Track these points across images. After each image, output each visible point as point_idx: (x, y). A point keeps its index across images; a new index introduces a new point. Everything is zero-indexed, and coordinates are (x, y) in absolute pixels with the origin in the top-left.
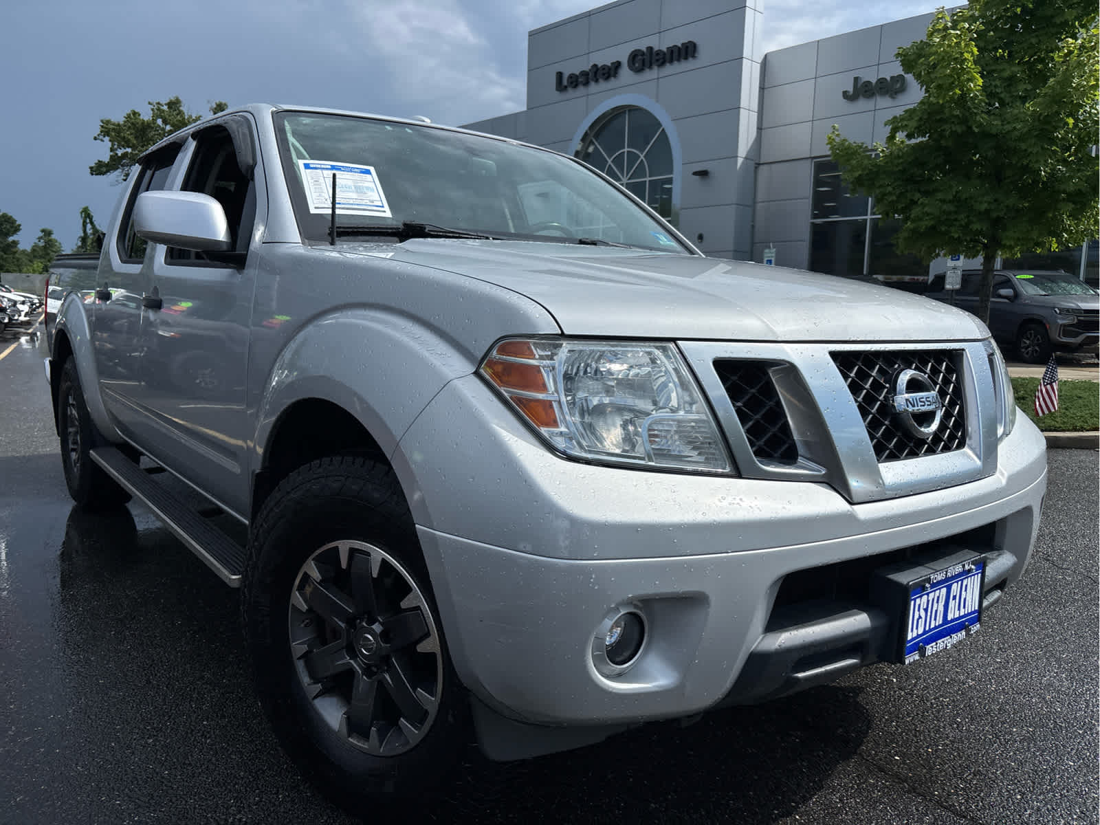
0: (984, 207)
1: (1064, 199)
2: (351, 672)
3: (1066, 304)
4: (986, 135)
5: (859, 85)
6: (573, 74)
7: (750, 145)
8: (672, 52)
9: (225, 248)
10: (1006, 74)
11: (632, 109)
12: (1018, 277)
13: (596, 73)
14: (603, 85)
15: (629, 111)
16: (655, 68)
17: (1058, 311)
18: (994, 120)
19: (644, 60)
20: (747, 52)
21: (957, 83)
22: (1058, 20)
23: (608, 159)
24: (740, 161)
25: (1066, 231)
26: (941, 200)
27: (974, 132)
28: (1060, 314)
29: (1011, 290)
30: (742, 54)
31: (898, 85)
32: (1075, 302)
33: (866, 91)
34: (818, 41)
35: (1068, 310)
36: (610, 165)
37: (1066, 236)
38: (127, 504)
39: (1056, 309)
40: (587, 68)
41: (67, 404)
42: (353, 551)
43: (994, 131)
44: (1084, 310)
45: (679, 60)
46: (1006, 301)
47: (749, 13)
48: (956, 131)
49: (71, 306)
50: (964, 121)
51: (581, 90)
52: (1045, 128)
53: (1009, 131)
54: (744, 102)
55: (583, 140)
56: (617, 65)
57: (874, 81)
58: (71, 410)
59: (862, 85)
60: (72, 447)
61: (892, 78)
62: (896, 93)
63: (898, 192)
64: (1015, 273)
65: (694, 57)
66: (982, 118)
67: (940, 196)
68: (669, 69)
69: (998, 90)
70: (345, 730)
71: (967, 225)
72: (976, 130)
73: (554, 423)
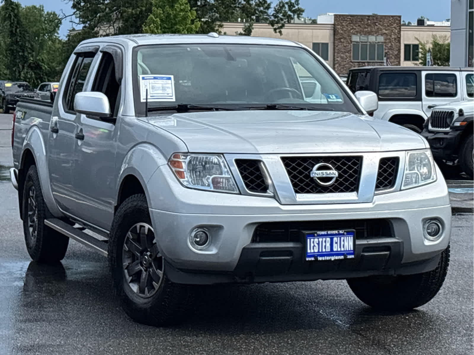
2: (141, 271)
9: (108, 116)
38: (61, 261)
41: (28, 196)
42: (141, 226)
49: (33, 134)
58: (31, 200)
60: (31, 224)
70: (138, 292)
73: (184, 178)
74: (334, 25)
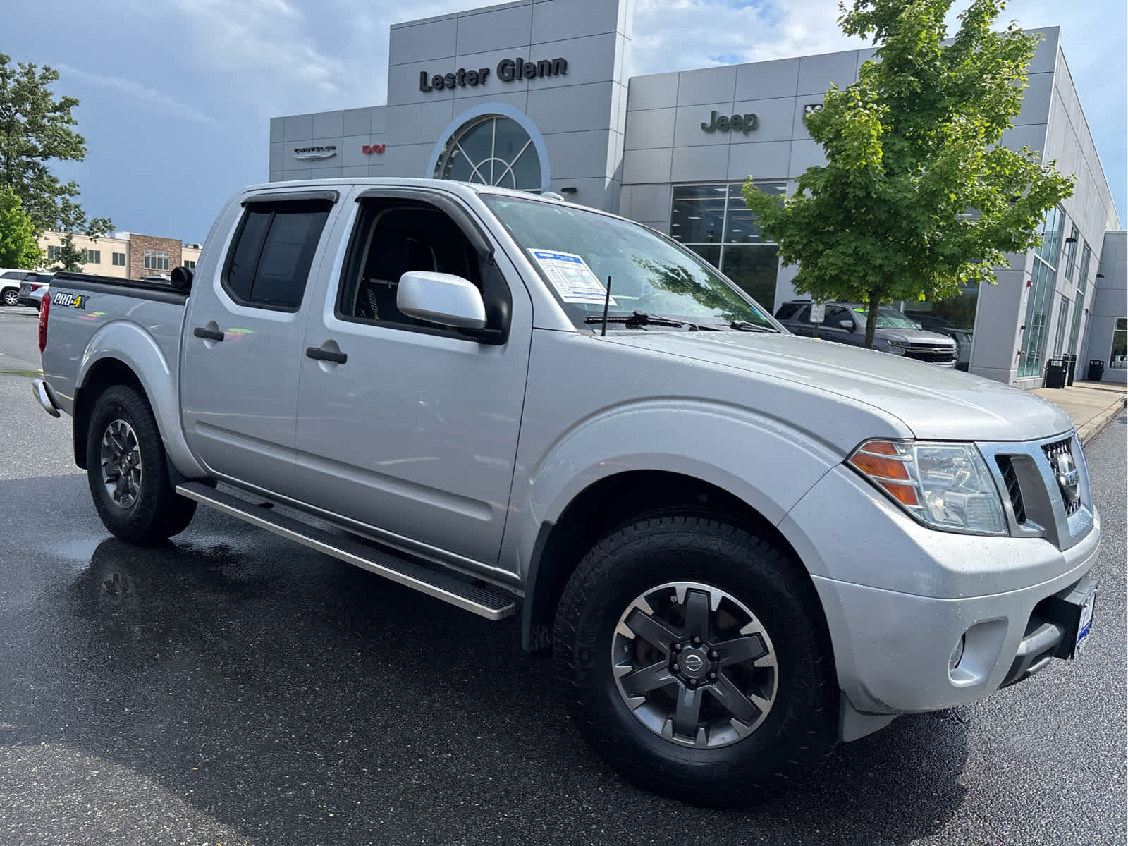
0: (878, 262)
1: (941, 261)
2: (672, 687)
3: (896, 337)
4: (882, 201)
5: (716, 119)
6: (438, 76)
7: (617, 166)
8: (543, 66)
10: (897, 148)
11: (499, 118)
12: (856, 310)
13: (463, 77)
14: (470, 91)
15: (497, 119)
16: (525, 79)
17: (890, 343)
18: (889, 188)
19: (513, 71)
20: (616, 77)
21: (863, 155)
22: (940, 105)
23: (473, 166)
24: (608, 181)
25: (936, 285)
26: (843, 253)
27: (872, 197)
28: (892, 345)
29: (851, 322)
30: (612, 78)
31: (751, 124)
32: (905, 336)
33: (722, 126)
34: (680, 73)
35: (897, 343)
36: (475, 172)
37: (936, 290)
39: (889, 341)
40: (454, 72)
42: (691, 591)
43: (888, 197)
44: (911, 343)
45: (549, 75)
46: (846, 331)
47: (619, 38)
48: (858, 195)
50: (865, 187)
51: (447, 93)
52: (929, 199)
53: (900, 200)
54: (612, 125)
55: (448, 144)
56: (486, 72)
57: (730, 117)
59: (718, 120)
61: (746, 116)
62: (749, 130)
63: (804, 241)
64: (854, 306)
65: (564, 73)
66: (879, 187)
67: (841, 249)
68: (539, 82)
69: (891, 161)
70: (668, 733)
71: (865, 276)
72: (874, 196)
74: (130, 241)
